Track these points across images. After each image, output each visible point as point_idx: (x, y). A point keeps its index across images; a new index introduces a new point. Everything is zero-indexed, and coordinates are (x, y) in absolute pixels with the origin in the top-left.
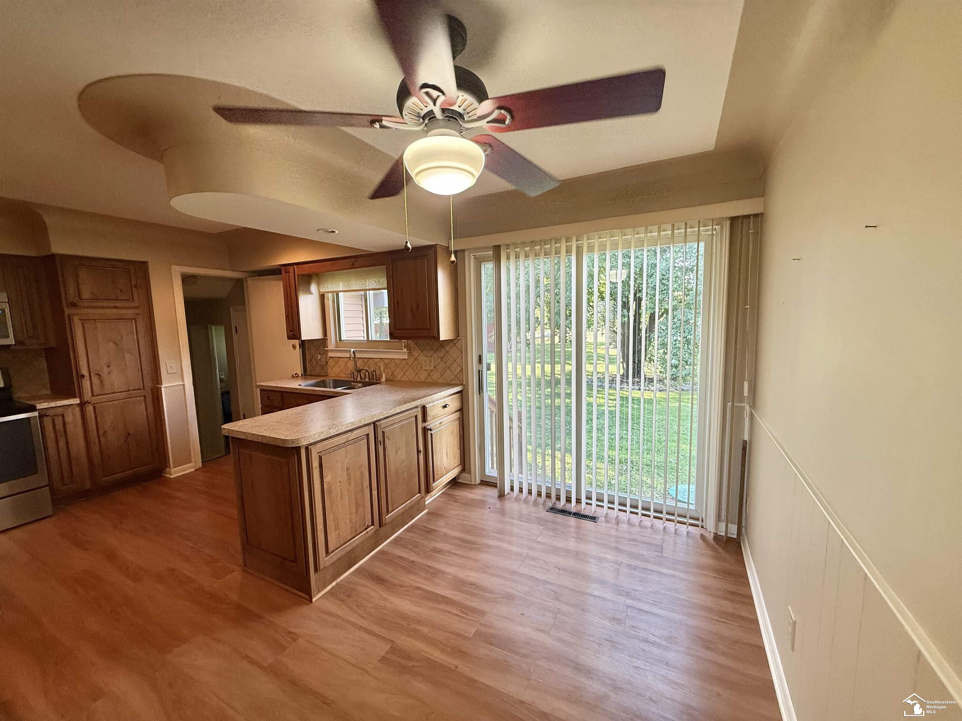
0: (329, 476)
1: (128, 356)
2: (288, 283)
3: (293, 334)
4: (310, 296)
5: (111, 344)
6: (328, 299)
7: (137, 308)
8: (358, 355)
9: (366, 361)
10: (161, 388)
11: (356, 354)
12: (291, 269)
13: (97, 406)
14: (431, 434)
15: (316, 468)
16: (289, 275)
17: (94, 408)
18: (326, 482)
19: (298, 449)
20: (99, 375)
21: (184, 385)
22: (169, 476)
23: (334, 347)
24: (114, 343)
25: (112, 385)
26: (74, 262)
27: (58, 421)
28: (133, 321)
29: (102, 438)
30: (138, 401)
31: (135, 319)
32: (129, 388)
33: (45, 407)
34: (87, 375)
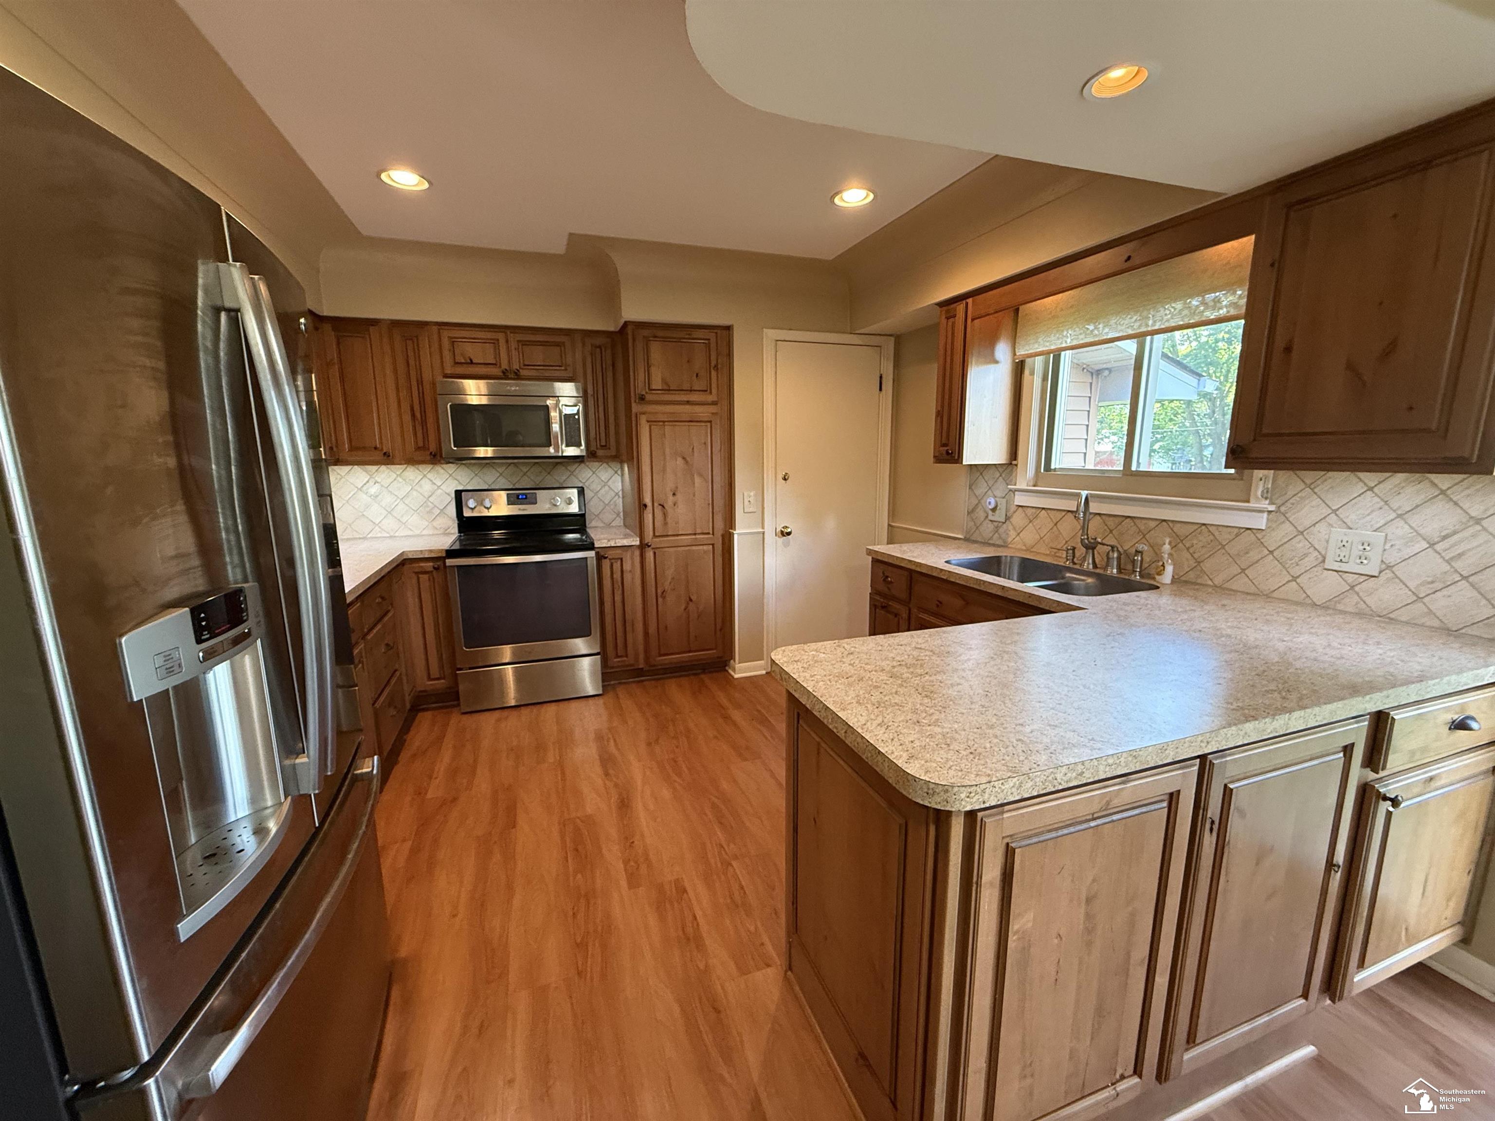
0: (1030, 916)
1: (697, 480)
2: (949, 341)
3: (948, 453)
4: (992, 366)
5: (680, 461)
6: (1032, 373)
7: (714, 403)
8: (1094, 507)
9: (1111, 522)
10: (733, 534)
11: (1091, 504)
12: (961, 307)
13: (656, 551)
14: (1389, 814)
15: (991, 884)
16: (953, 323)
17: (655, 553)
18: (1016, 933)
19: (942, 818)
20: (663, 506)
21: (763, 533)
22: (732, 673)
23: (1032, 483)
24: (684, 458)
25: (677, 523)
26: (646, 332)
27: (617, 566)
28: (709, 424)
29: (660, 600)
30: (705, 552)
31: (710, 422)
32: (695, 529)
33: (604, 545)
34: (649, 504)
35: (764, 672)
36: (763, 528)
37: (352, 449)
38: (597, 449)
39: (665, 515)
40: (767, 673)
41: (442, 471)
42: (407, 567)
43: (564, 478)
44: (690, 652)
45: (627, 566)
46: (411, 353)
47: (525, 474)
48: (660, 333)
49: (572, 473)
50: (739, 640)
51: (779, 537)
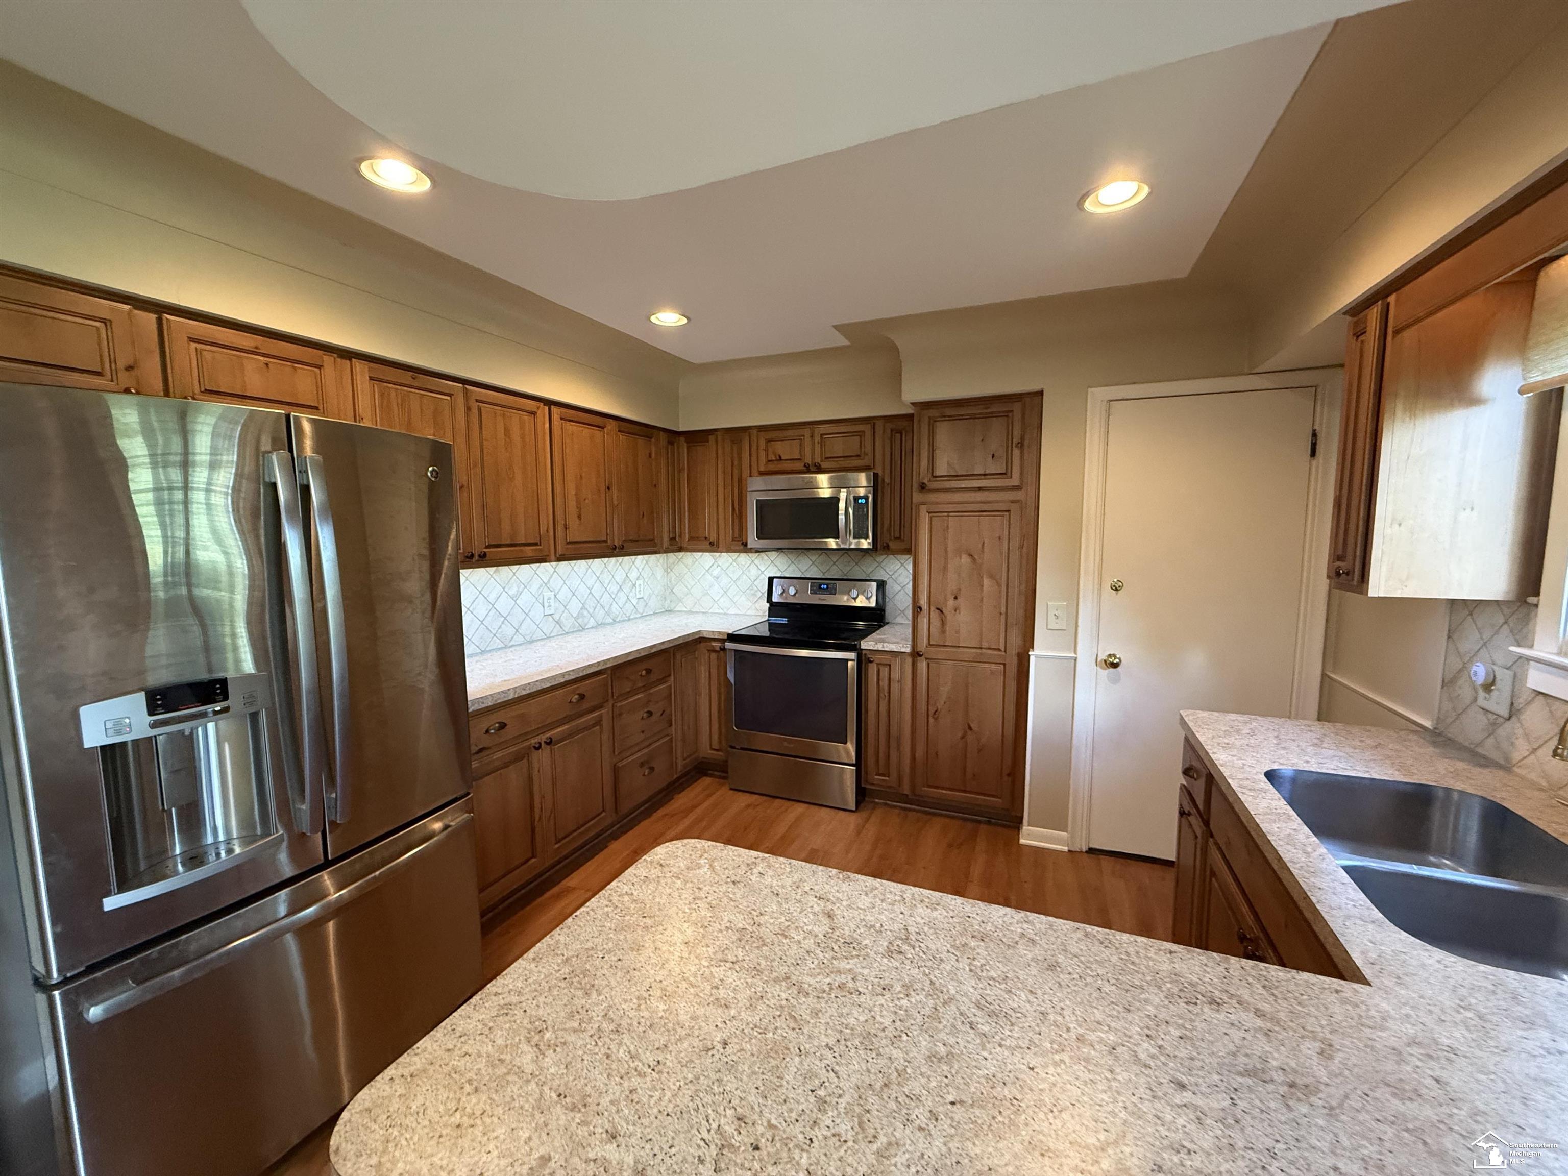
1: (986, 582)
5: (965, 559)
7: (1016, 488)
10: (1030, 655)
13: (931, 662)
17: (929, 664)
20: (942, 612)
21: (1075, 659)
22: (1020, 836)
24: (970, 555)
25: (957, 632)
26: (934, 413)
27: (884, 672)
28: (1007, 514)
29: (931, 720)
30: (992, 673)
31: (1008, 511)
32: (981, 642)
33: (871, 648)
34: (925, 607)
35: (1066, 849)
36: (1075, 652)
37: (691, 538)
38: (890, 539)
39: (943, 623)
40: (1069, 851)
41: (766, 558)
42: (703, 645)
43: (871, 569)
44: (965, 791)
45: (896, 675)
46: (735, 455)
47: (834, 563)
48: (949, 412)
49: (879, 564)
50: (1030, 795)
51: (1101, 668)
